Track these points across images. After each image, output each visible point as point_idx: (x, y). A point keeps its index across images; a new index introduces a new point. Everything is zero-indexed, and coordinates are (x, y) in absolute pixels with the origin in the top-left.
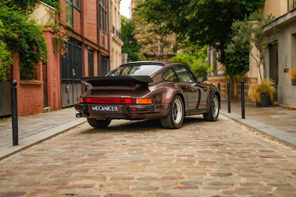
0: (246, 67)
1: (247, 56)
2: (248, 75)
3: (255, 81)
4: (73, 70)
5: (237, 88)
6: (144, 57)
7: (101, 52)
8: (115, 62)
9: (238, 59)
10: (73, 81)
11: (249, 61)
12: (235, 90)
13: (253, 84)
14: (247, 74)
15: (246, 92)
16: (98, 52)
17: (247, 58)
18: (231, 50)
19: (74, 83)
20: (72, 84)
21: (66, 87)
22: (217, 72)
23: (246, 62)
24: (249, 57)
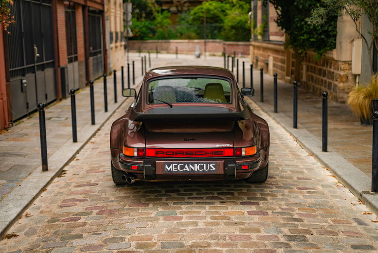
0: (332, 42)
1: (332, 23)
2: (335, 54)
3: (347, 66)
4: (35, 47)
5: (307, 70)
6: (156, 6)
7: (89, 7)
8: (112, 18)
9: (318, 29)
10: (36, 67)
11: (337, 32)
12: (304, 71)
13: (342, 71)
14: (333, 54)
15: (327, 83)
16: (84, 7)
17: (333, 27)
18: (319, 20)
19: (38, 70)
20: (34, 72)
21: (22, 80)
22: (269, 36)
23: (331, 33)
24: (336, 24)
